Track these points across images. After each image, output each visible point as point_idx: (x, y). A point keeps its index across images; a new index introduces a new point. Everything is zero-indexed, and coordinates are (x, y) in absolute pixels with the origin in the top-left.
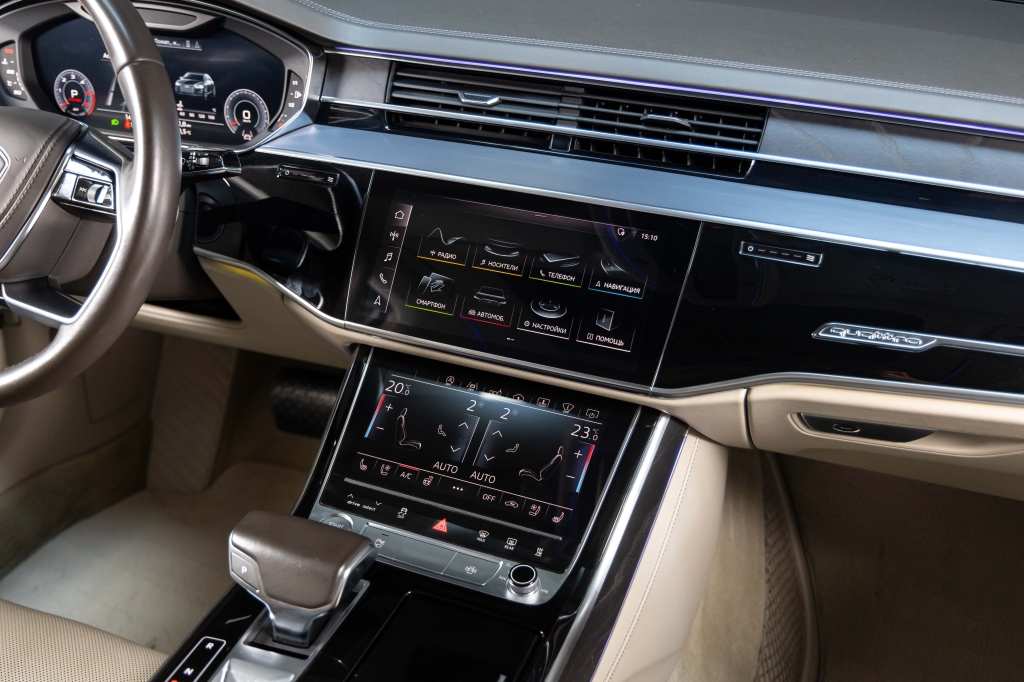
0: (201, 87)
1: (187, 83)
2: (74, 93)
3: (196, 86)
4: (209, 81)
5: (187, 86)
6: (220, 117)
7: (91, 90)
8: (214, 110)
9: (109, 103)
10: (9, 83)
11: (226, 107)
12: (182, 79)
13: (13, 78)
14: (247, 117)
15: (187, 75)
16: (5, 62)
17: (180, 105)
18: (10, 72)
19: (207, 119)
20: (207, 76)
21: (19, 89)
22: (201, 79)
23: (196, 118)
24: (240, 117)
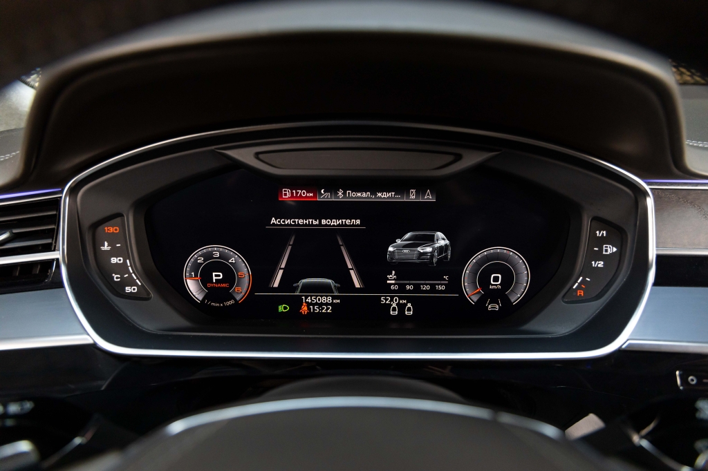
0: (429, 249)
1: (406, 246)
2: (217, 276)
3: (420, 249)
4: (442, 240)
5: (406, 251)
6: (455, 285)
7: (244, 270)
8: (445, 277)
9: (276, 285)
10: (116, 278)
11: (467, 271)
12: (399, 241)
13: (122, 268)
14: (496, 281)
15: (408, 235)
16: (106, 247)
17: (393, 275)
18: (114, 260)
19: (433, 289)
20: (440, 234)
21: (133, 283)
22: (431, 240)
23: (417, 288)
24: (484, 282)
